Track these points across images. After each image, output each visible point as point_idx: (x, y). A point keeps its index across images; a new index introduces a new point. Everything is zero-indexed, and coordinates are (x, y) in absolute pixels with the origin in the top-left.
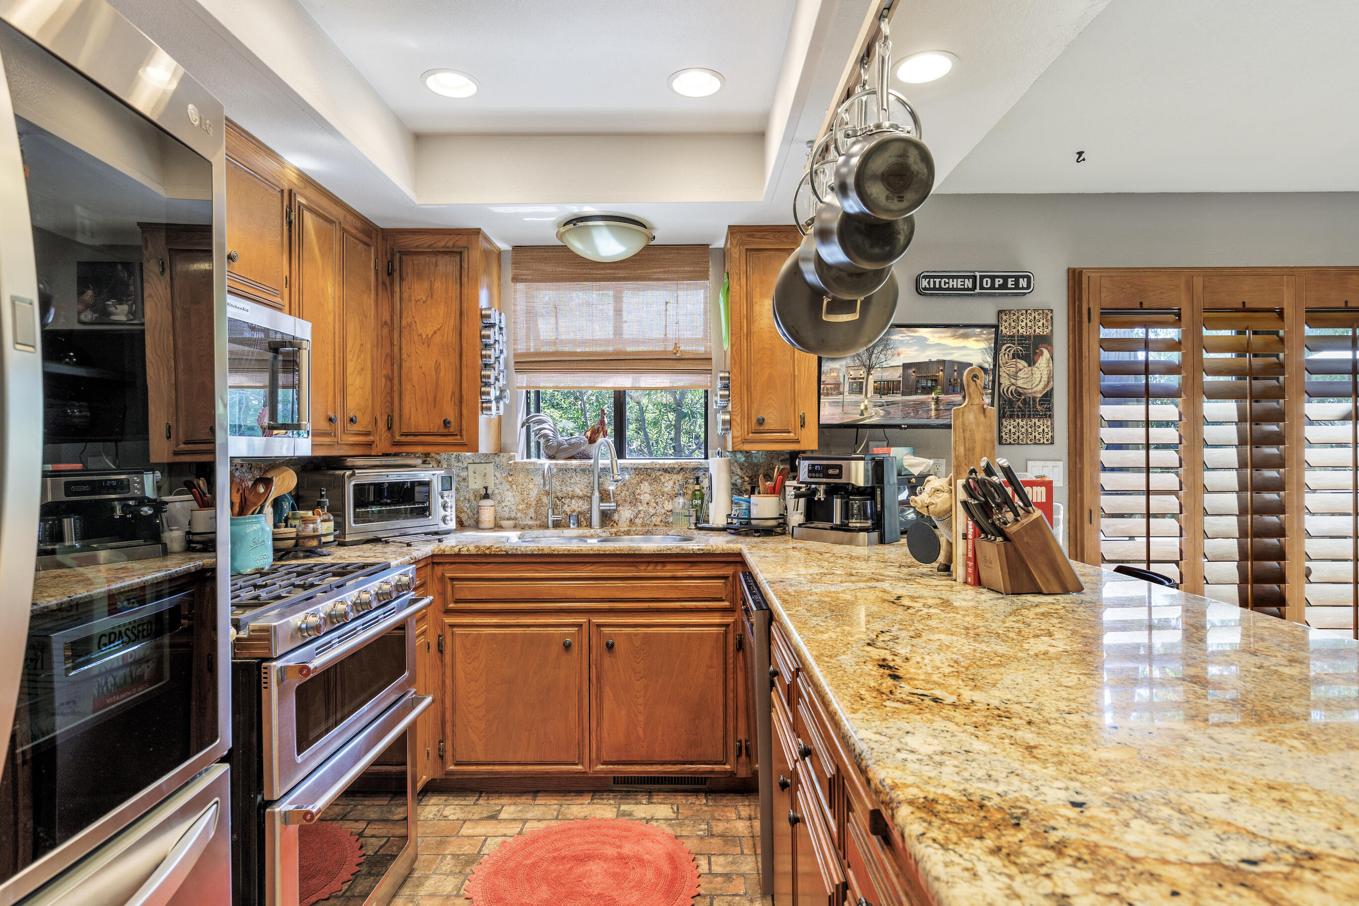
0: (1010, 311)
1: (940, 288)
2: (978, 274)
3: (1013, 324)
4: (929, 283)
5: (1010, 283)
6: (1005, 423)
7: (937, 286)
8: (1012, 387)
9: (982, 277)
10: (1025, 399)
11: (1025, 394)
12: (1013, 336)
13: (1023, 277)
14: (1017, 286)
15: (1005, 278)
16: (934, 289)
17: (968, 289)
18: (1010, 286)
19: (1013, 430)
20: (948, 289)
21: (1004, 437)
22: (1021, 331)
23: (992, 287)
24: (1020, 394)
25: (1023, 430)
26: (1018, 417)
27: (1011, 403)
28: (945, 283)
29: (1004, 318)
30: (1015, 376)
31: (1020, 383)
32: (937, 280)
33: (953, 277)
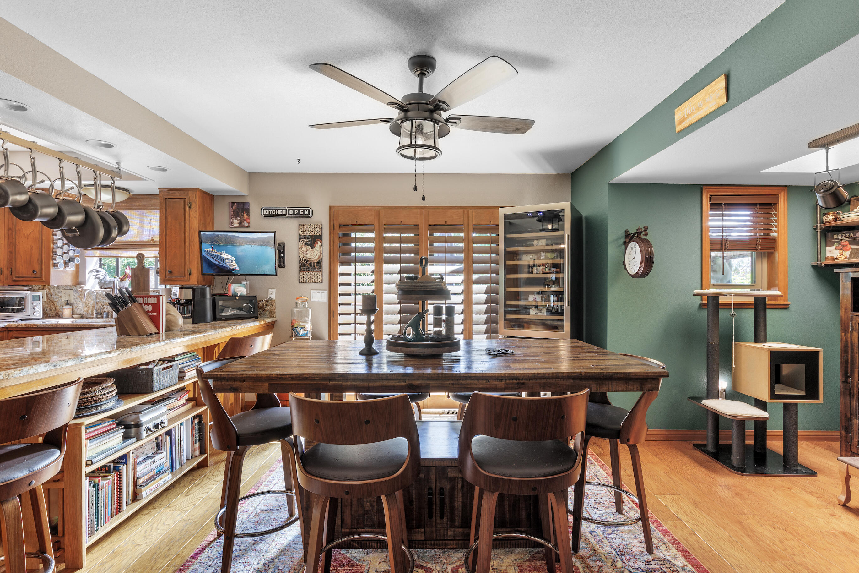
0: (303, 224)
1: (272, 214)
2: (287, 208)
3: (305, 230)
4: (267, 212)
5: (301, 212)
6: (301, 274)
7: (270, 213)
8: (305, 258)
9: (289, 210)
10: (310, 263)
11: (310, 261)
12: (305, 236)
13: (307, 210)
14: (304, 212)
15: (299, 210)
16: (269, 214)
17: (284, 215)
18: (301, 214)
19: (305, 277)
20: (275, 215)
21: (301, 280)
22: (308, 233)
23: (294, 214)
24: (308, 261)
25: (309, 277)
26: (307, 271)
27: (304, 265)
28: (274, 212)
29: (301, 227)
30: (306, 253)
31: (308, 256)
32: (270, 211)
33: (277, 210)
